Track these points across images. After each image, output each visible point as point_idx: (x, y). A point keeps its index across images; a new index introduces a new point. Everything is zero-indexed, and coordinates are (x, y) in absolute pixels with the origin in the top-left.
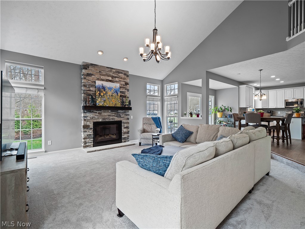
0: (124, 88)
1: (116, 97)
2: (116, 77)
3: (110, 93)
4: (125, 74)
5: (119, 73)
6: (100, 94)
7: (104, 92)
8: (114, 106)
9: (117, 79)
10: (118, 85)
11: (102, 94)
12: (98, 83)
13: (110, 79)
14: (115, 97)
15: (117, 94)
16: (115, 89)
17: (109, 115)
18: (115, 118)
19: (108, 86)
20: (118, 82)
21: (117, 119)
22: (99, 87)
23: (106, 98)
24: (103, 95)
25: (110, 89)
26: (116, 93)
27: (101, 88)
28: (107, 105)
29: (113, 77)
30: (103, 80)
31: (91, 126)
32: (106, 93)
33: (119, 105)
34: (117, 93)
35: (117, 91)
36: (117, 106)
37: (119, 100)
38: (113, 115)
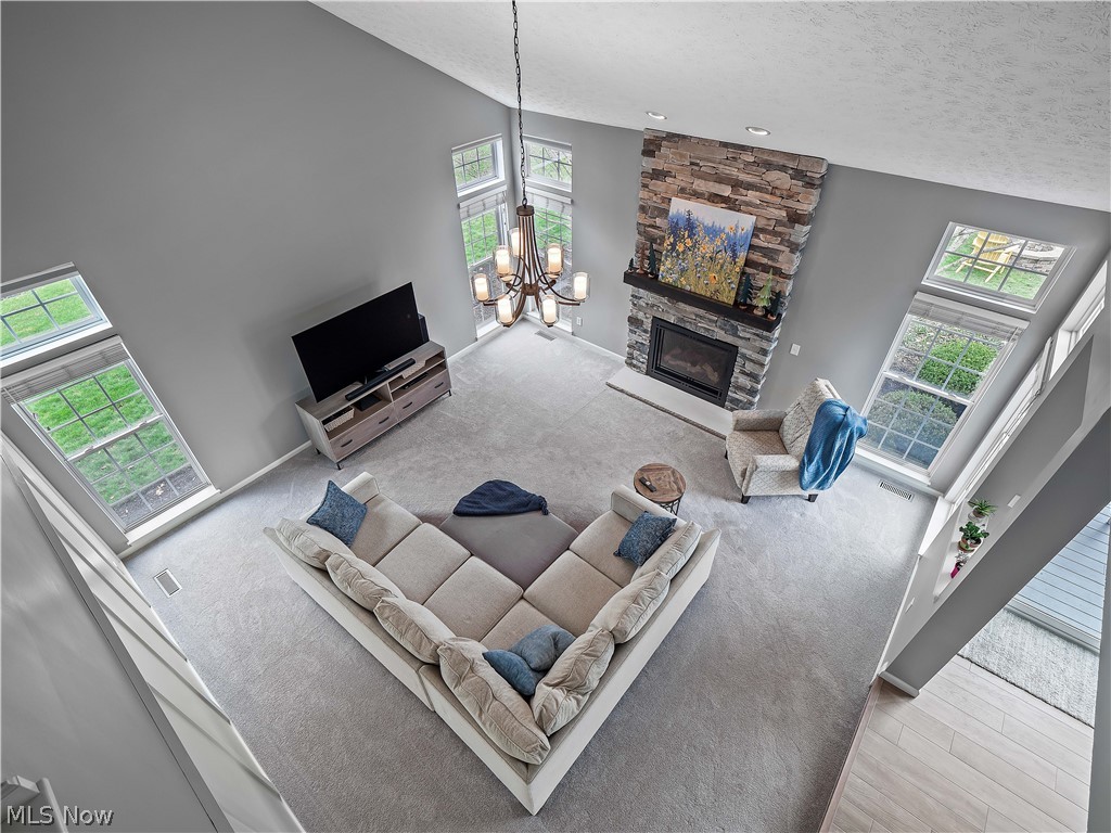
0: (775, 233)
1: (728, 267)
2: (750, 186)
3: (707, 248)
4: (798, 174)
5: (769, 166)
6: (673, 245)
7: (689, 243)
8: (708, 294)
9: (752, 196)
10: (746, 222)
11: (680, 247)
12: (679, 206)
13: (727, 191)
14: (722, 267)
15: (735, 256)
16: (728, 237)
17: (697, 315)
18: (716, 330)
19: (708, 222)
20: (757, 206)
21: (721, 335)
22: (677, 223)
23: (690, 262)
24: (683, 252)
25: (713, 232)
26: (730, 253)
27: (681, 224)
28: (688, 288)
29: (736, 185)
30: (697, 195)
31: (648, 325)
32: (694, 246)
33: (728, 297)
34: (734, 251)
35: (738, 247)
36: (720, 299)
37: (735, 279)
38: (711, 321)
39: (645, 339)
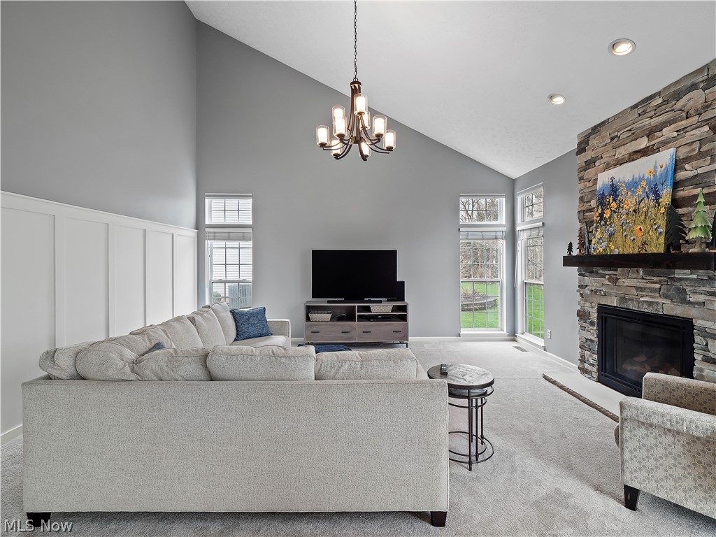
0: (702, 155)
1: (652, 211)
2: (660, 128)
3: (629, 203)
4: (710, 82)
5: (679, 96)
6: (601, 215)
7: (614, 205)
8: (636, 251)
9: (668, 132)
10: (665, 158)
11: (607, 215)
12: (604, 179)
13: (643, 143)
14: (646, 215)
15: (657, 196)
16: (649, 182)
17: (638, 288)
18: (661, 300)
19: (628, 178)
20: (675, 139)
21: (670, 308)
22: (603, 194)
23: (615, 227)
24: (610, 218)
25: (633, 185)
26: (652, 197)
27: (606, 193)
28: (616, 252)
29: (650, 133)
30: (620, 162)
31: (594, 316)
32: (618, 207)
33: (657, 246)
34: (656, 193)
35: (660, 187)
36: (649, 252)
37: (662, 223)
38: (653, 290)
39: (592, 333)
